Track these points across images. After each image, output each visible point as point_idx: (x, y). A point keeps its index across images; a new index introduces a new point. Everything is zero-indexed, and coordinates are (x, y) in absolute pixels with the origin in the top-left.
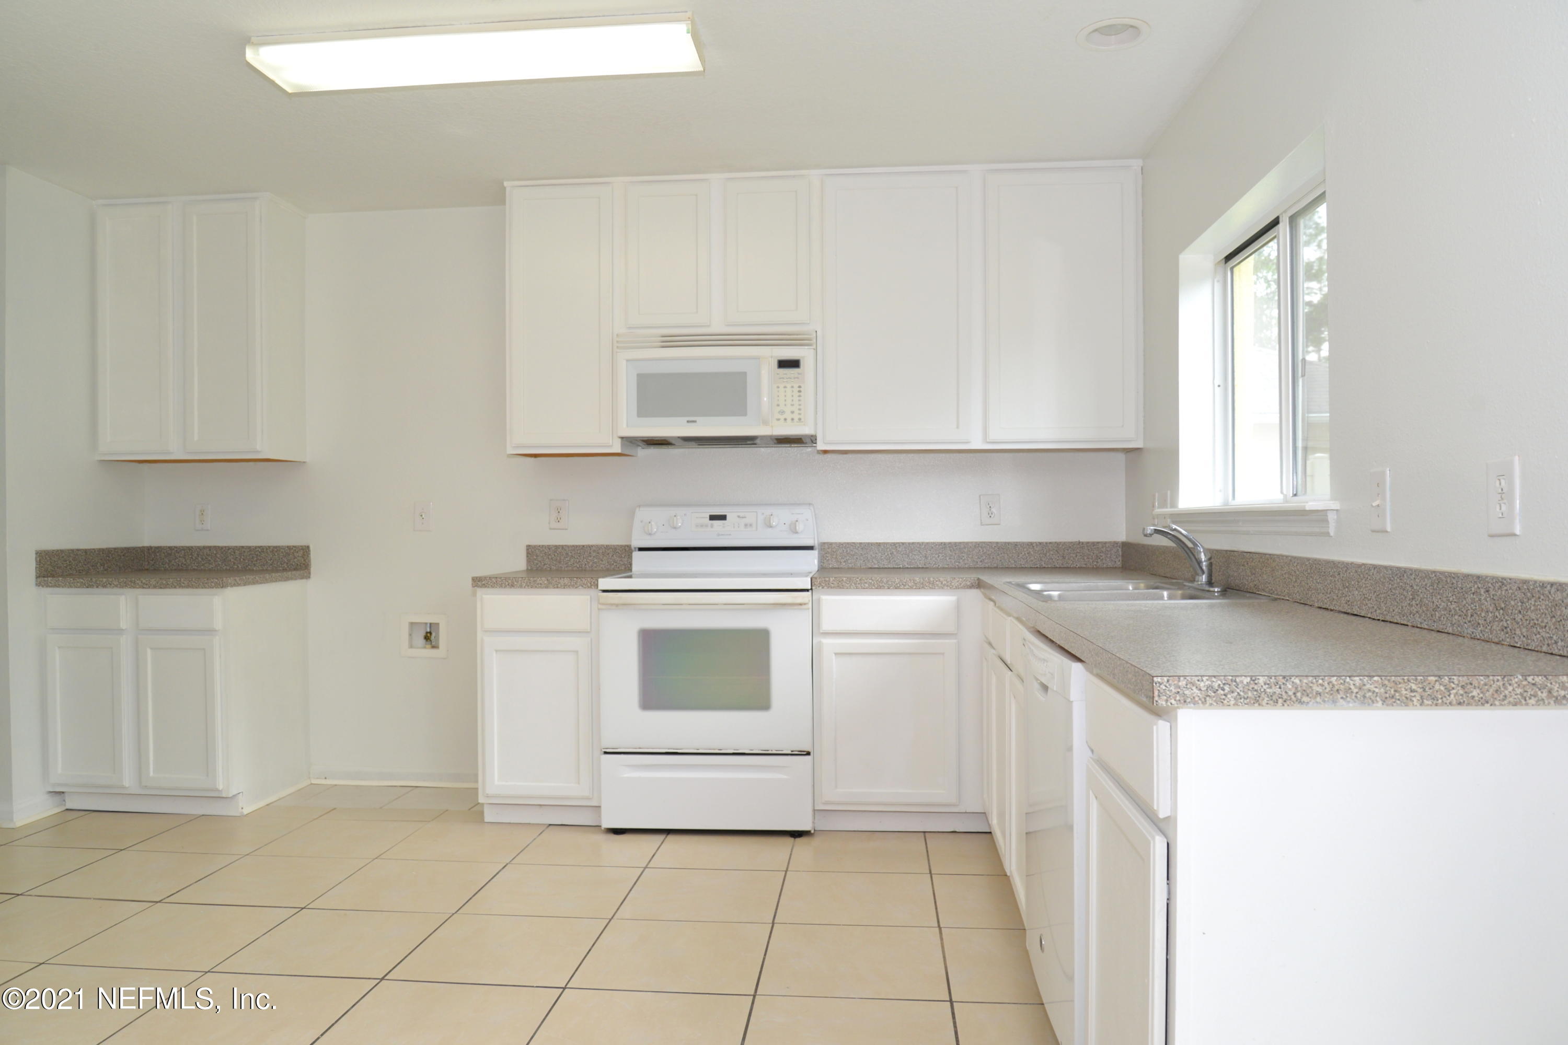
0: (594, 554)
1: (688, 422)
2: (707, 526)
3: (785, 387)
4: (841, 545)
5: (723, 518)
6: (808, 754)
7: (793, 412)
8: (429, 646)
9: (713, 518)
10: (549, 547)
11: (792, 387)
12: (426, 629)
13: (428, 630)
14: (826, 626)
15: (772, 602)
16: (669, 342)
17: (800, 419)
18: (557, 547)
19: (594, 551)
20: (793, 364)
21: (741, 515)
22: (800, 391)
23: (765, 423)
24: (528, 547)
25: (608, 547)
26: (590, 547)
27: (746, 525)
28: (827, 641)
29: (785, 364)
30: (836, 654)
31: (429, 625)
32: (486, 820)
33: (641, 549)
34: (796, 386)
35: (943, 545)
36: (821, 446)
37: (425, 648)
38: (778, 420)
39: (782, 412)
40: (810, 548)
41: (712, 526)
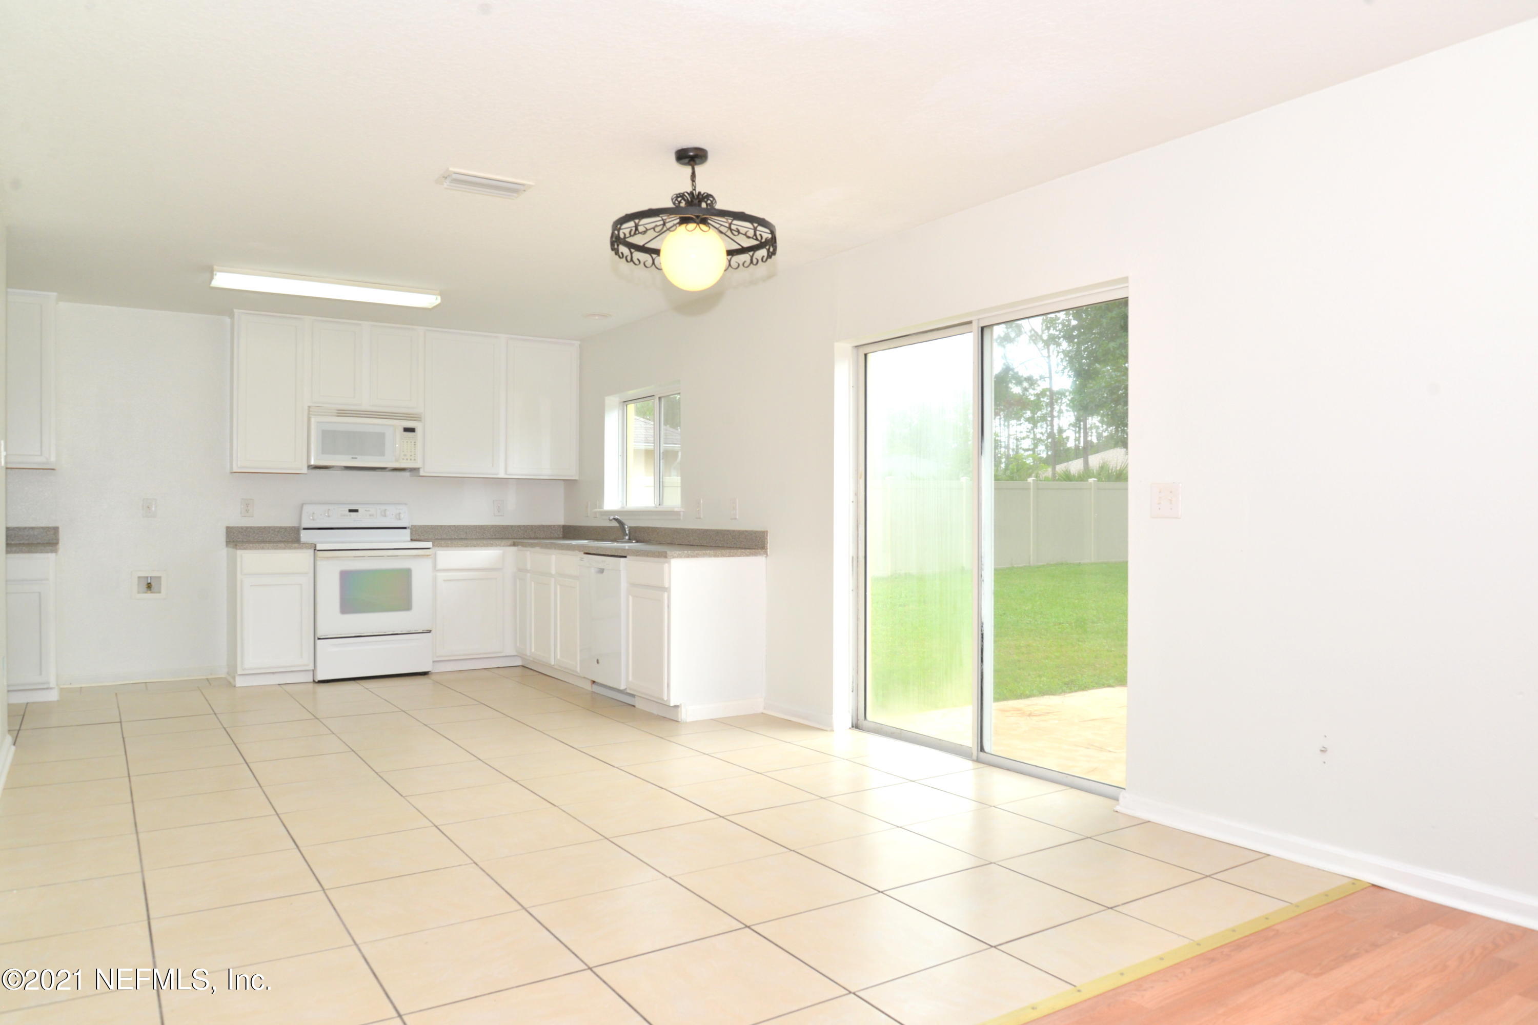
0: (272, 532)
1: (353, 458)
2: (347, 516)
3: (407, 442)
4: (421, 527)
5: (356, 511)
6: (429, 632)
7: (411, 456)
8: (149, 592)
9: (351, 511)
10: (242, 528)
11: (411, 442)
12: (148, 580)
13: (149, 582)
14: (440, 566)
15: (415, 554)
16: (342, 413)
17: (415, 459)
18: (247, 528)
19: (272, 530)
20: (412, 430)
21: (367, 509)
22: (415, 445)
23: (397, 460)
24: (228, 528)
25: (281, 528)
26: (269, 527)
27: (370, 515)
28: (439, 574)
29: (407, 430)
30: (444, 580)
31: (149, 578)
32: (237, 686)
33: (305, 529)
34: (413, 442)
35: (475, 527)
36: (422, 473)
37: (146, 593)
38: (403, 459)
39: (405, 455)
40: (405, 528)
41: (350, 516)
